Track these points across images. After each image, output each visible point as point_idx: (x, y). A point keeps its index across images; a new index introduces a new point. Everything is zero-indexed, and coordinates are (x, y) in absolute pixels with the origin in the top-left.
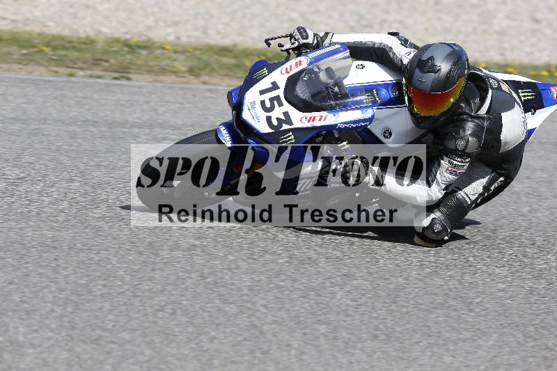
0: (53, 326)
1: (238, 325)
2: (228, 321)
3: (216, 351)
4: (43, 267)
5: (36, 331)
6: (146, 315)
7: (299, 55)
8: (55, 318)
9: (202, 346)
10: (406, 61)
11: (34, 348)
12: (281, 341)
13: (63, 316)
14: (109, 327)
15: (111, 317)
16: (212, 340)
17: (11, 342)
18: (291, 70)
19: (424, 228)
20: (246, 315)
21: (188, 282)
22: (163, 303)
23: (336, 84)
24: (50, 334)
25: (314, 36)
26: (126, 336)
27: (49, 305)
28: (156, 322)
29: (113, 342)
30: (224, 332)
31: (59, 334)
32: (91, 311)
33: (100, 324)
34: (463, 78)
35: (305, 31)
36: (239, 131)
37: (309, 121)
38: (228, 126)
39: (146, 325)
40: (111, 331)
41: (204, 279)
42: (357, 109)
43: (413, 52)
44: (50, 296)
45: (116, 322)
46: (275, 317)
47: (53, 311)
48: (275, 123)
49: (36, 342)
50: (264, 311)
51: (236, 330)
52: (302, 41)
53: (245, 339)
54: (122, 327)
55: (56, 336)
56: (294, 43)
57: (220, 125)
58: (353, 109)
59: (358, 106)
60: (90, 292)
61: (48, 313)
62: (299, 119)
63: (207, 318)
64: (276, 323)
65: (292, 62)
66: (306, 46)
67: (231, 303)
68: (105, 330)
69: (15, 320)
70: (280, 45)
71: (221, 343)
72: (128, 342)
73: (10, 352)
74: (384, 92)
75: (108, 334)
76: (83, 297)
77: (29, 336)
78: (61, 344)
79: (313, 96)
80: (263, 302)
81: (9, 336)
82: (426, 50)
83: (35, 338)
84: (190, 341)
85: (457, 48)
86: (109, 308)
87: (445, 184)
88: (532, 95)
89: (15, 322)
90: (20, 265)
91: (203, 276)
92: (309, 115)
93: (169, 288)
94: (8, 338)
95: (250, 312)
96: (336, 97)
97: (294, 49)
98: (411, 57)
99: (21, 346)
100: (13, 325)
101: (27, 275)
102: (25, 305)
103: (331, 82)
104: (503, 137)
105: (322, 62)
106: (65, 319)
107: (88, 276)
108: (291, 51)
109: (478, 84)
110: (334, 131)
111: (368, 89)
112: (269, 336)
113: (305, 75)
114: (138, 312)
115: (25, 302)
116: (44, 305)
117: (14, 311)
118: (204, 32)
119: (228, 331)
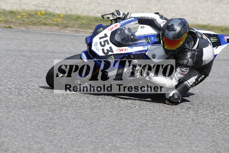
0: (131, 140)
1: (207, 140)
2: (203, 139)
3: (198, 151)
4: (128, 116)
5: (124, 142)
6: (169, 136)
7: (116, 22)
8: (132, 136)
9: (192, 149)
10: (162, 26)
11: (124, 149)
12: (225, 147)
13: (135, 136)
14: (154, 140)
15: (155, 136)
16: (196, 147)
17: (115, 146)
18: (113, 29)
19: (170, 97)
20: (211, 137)
21: (187, 123)
22: (177, 131)
23: (132, 35)
24: (130, 143)
25: (123, 14)
26: (161, 144)
27: (130, 131)
28: (173, 139)
29: (156, 147)
30: (202, 143)
31: (134, 143)
32: (147, 134)
33: (150, 139)
34: (186, 33)
35: (119, 12)
36: (90, 55)
37: (120, 51)
38: (86, 53)
39: (169, 140)
40: (155, 142)
41: (194, 121)
42: (141, 46)
43: (165, 22)
44: (130, 127)
45: (157, 138)
46: (223, 137)
47: (131, 134)
48: (106, 51)
49: (125, 146)
50: (218, 135)
51: (206, 142)
52: (118, 16)
53: (210, 146)
54: (159, 140)
55: (133, 144)
56: (114, 17)
57: (82, 52)
58: (139, 46)
59: (142, 45)
60: (147, 126)
61: (129, 134)
62: (116, 50)
63: (194, 138)
64: (223, 139)
65: (113, 25)
66: (119, 18)
67: (205, 131)
68: (152, 142)
69: (116, 137)
70: (108, 18)
71: (200, 148)
72: (162, 147)
73: (114, 151)
74: (153, 38)
75: (154, 144)
76: (143, 128)
77: (121, 144)
78: (135, 147)
79: (122, 40)
80: (218, 131)
81: (113, 144)
82: (171, 21)
83: (124, 145)
84: (187, 147)
85: (184, 20)
86: (155, 133)
87: (178, 79)
88: (216, 40)
89: (116, 138)
90: (118, 114)
91: (193, 120)
92: (120, 48)
93: (179, 125)
94: (113, 145)
95: (213, 135)
96: (132, 40)
97: (114, 20)
98: (164, 23)
99: (118, 148)
100: (115, 139)
101: (121, 119)
102: (120, 131)
103: (130, 34)
104: (203, 59)
105: (126, 25)
106: (136, 137)
107: (146, 119)
108: (113, 20)
109: (193, 36)
110: (131, 55)
111: (146, 37)
112: (220, 145)
113: (119, 31)
114: (166, 135)
115: (120, 130)
116: (128, 131)
117: (116, 133)
118: (196, 19)
119: (203, 143)
